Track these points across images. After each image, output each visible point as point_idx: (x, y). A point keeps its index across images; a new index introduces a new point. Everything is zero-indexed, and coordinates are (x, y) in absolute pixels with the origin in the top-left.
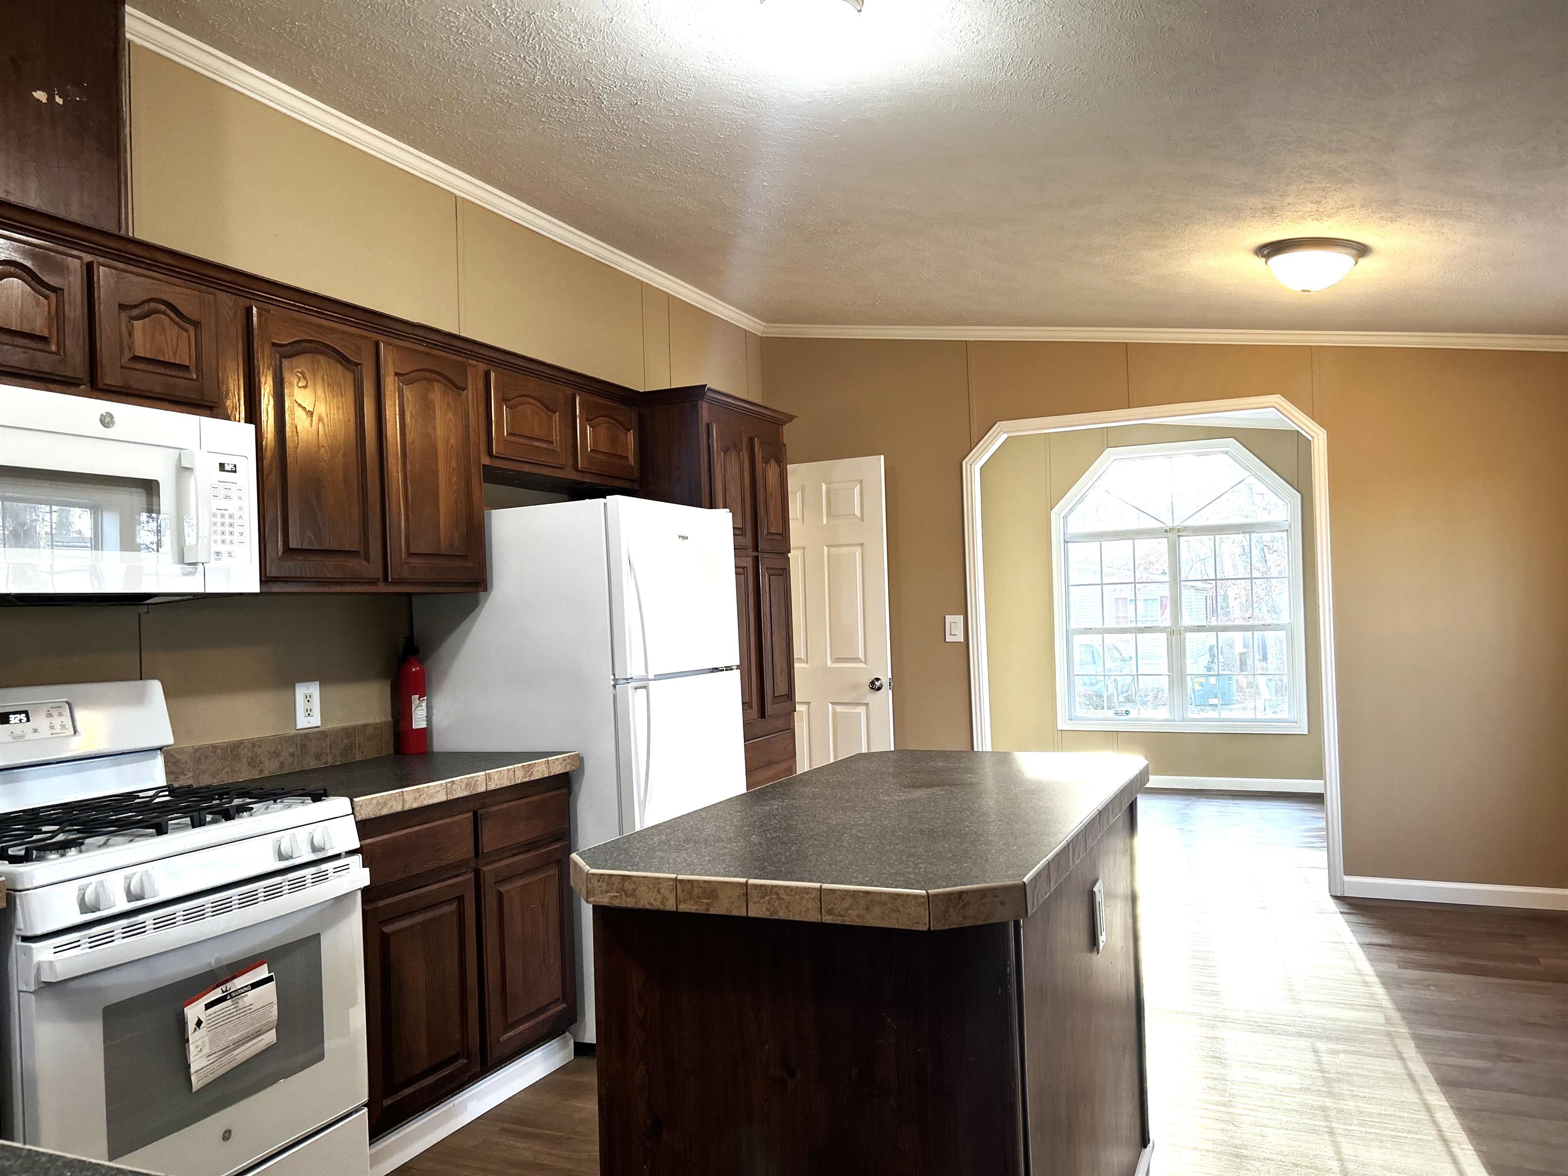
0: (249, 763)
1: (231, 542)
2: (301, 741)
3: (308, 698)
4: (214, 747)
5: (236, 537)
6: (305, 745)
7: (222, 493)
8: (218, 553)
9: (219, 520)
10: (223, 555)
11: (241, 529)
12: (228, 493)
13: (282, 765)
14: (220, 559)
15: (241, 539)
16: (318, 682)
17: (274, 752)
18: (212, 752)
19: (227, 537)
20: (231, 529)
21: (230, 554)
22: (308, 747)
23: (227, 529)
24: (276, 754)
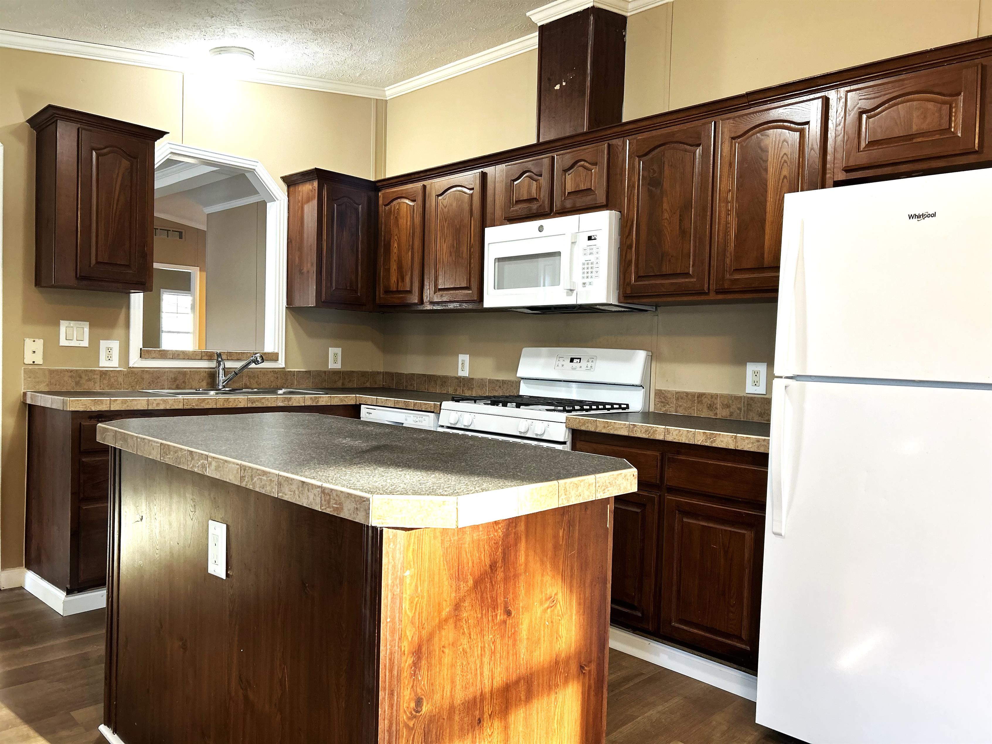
0: (708, 407)
1: (592, 277)
2: (748, 402)
3: (756, 374)
4: (687, 394)
5: (594, 274)
6: (751, 405)
7: (588, 251)
8: (584, 284)
9: (586, 266)
10: (587, 283)
11: (597, 269)
12: (591, 251)
13: (731, 414)
14: (585, 287)
15: (597, 275)
16: (766, 364)
17: (726, 405)
18: (686, 396)
19: (589, 275)
20: (592, 270)
21: (590, 283)
22: (753, 406)
23: (590, 270)
24: (728, 406)
